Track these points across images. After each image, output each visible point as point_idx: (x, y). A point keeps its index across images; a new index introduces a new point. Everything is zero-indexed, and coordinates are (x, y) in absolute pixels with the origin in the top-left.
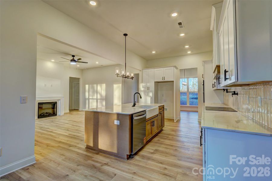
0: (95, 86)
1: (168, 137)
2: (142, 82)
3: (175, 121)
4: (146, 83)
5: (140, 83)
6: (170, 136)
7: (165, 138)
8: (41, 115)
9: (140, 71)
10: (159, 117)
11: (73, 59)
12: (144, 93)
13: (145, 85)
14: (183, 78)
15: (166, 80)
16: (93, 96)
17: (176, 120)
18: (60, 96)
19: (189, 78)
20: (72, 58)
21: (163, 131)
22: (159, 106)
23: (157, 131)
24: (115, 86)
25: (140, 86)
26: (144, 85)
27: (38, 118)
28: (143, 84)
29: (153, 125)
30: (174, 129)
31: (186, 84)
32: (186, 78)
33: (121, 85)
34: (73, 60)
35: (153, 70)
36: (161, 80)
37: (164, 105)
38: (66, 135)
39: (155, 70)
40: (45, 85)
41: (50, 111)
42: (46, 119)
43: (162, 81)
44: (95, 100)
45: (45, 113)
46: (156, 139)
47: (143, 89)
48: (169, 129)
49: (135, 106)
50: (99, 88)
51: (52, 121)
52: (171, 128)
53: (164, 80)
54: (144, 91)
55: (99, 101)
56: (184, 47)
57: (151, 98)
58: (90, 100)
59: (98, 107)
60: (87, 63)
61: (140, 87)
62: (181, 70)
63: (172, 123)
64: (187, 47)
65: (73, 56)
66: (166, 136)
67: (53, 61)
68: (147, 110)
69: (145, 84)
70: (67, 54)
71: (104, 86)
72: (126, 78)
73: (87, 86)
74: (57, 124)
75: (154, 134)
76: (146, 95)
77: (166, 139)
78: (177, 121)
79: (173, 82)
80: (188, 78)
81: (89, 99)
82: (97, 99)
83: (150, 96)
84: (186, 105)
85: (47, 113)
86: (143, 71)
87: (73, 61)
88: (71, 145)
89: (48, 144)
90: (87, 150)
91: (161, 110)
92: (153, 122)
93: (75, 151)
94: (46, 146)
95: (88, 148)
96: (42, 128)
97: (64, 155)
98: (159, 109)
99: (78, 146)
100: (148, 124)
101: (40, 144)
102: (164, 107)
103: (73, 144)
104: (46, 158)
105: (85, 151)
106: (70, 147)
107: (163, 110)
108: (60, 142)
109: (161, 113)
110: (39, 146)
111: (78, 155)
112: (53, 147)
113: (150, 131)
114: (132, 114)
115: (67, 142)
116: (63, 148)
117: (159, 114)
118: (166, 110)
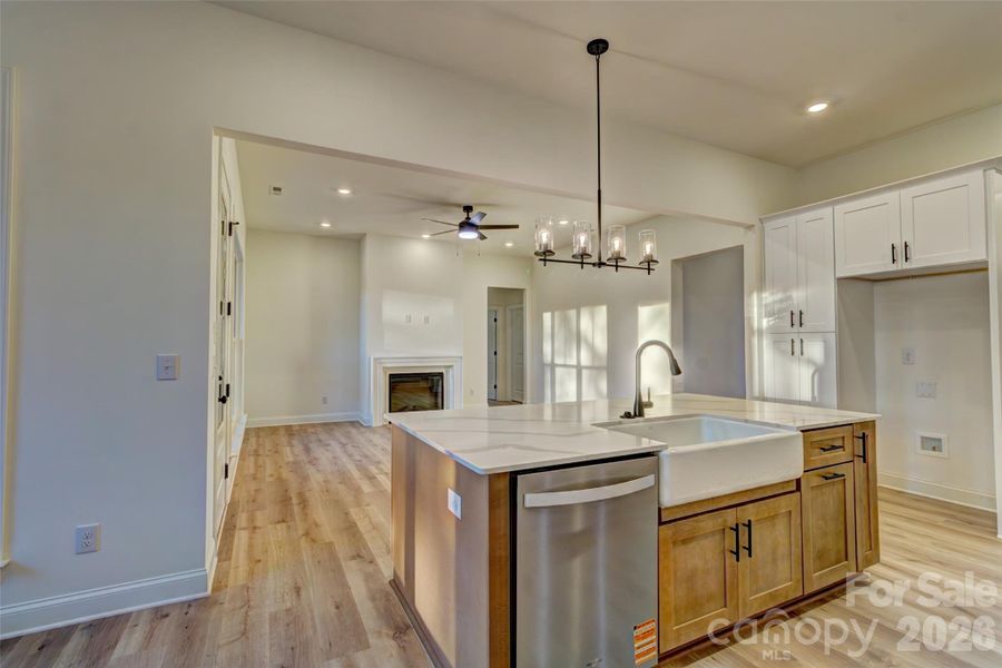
0: (573, 313)
2: (761, 285)
4: (785, 290)
5: (751, 293)
9: (750, 227)
11: (468, 218)
12: (776, 343)
13: (781, 301)
15: (918, 261)
16: (566, 355)
18: (453, 352)
20: (462, 217)
22: (813, 424)
23: (787, 588)
24: (644, 312)
25: (751, 306)
26: (774, 302)
28: (768, 297)
29: (742, 549)
33: (666, 306)
34: (466, 225)
36: (882, 265)
40: (409, 319)
43: (892, 268)
44: (574, 371)
45: (411, 408)
47: (765, 323)
49: (640, 414)
50: (585, 323)
53: (901, 265)
54: (776, 333)
55: (585, 373)
57: (819, 371)
58: (558, 370)
59: (584, 399)
60: (517, 227)
61: (751, 312)
65: (468, 209)
67: (426, 236)
69: (779, 296)
71: (602, 312)
72: (601, 264)
73: (547, 316)
76: (783, 352)
79: (980, 269)
81: (553, 366)
82: (579, 368)
83: (810, 362)
85: (415, 408)
86: (769, 225)
87: (467, 227)
88: (363, 552)
89: (317, 525)
90: (387, 595)
91: (828, 455)
92: (743, 531)
93: (344, 585)
94: (301, 532)
95: (395, 583)
96: (364, 461)
97: (303, 593)
98: (808, 445)
99: (376, 565)
100: (685, 542)
101: (297, 518)
102: (864, 437)
103: (374, 546)
104: (250, 585)
105: (373, 599)
106: (353, 558)
107: (865, 457)
108: (351, 529)
109: (832, 469)
110: (289, 527)
111: (337, 608)
112: (313, 540)
113: (712, 584)
114: (511, 473)
115: (366, 536)
116: (333, 557)
117: (816, 480)
118: (934, 449)
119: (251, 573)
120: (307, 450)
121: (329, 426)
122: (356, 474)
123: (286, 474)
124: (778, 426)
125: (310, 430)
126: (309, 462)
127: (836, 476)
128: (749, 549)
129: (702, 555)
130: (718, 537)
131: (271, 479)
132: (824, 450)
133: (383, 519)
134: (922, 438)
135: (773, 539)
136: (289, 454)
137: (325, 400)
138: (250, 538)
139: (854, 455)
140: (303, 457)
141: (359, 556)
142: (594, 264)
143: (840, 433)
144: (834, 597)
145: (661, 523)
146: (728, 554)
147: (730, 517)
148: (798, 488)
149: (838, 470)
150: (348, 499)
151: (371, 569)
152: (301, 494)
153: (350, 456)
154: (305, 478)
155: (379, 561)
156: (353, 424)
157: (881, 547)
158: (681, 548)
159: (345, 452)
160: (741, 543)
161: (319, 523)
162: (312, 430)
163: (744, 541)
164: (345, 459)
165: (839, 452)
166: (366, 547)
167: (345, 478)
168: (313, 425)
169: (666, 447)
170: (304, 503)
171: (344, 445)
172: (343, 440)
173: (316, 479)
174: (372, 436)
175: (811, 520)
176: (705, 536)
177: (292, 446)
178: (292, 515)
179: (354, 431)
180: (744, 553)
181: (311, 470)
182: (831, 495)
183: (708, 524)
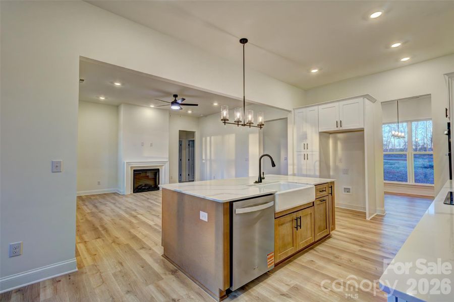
1: (337, 257)
3: (368, 219)
5: (290, 136)
6: (345, 256)
7: (332, 258)
8: (137, 188)
9: (290, 111)
10: (319, 209)
11: (175, 100)
12: (299, 155)
14: (394, 123)
15: (346, 127)
17: (370, 214)
19: (411, 121)
20: (173, 99)
21: (331, 240)
22: (317, 183)
23: (310, 239)
27: (134, 192)
29: (298, 226)
30: (360, 237)
31: (403, 134)
32: (402, 122)
34: (175, 103)
35: (316, 108)
36: (333, 128)
37: (333, 183)
38: (150, 226)
39: (320, 107)
40: (143, 144)
41: (151, 183)
42: (143, 196)
43: (337, 129)
45: (144, 185)
46: (306, 258)
48: (349, 236)
49: (261, 182)
51: (148, 199)
52: (355, 235)
53: (339, 128)
54: (299, 152)
56: (388, 46)
60: (197, 105)
61: (290, 143)
62: (385, 104)
63: (359, 222)
64: (396, 45)
65: (176, 96)
66: (333, 254)
67: (152, 106)
68: (276, 193)
70: (167, 94)
72: (244, 125)
74: (152, 203)
75: (302, 245)
77: (330, 261)
78: (374, 219)
79: (362, 130)
80: (409, 122)
84: (406, 181)
85: (146, 185)
86: (296, 111)
88: (145, 246)
89: (117, 238)
90: (162, 260)
91: (322, 193)
92: (299, 220)
93: (142, 259)
94: (111, 241)
95: (165, 256)
96: (128, 210)
97: (123, 264)
98: (317, 190)
99: (153, 250)
100: (282, 224)
101: (106, 237)
102: (331, 187)
103: (149, 243)
104: (96, 264)
105: (157, 262)
106: (141, 249)
107: (331, 194)
108: (134, 238)
109: (322, 198)
110: (103, 240)
111: (143, 267)
112: (119, 244)
113: (289, 239)
114: (230, 202)
115: (143, 240)
116: (131, 249)
117: (318, 202)
118: (348, 192)
119: (94, 260)
120: (96, 207)
121: (104, 196)
122: (127, 216)
123: (90, 218)
124: (307, 184)
125: (92, 198)
126: (100, 212)
127: (324, 200)
128: (300, 226)
129: (286, 229)
130: (291, 223)
131: (82, 221)
132: (321, 191)
133: (148, 233)
134: (345, 188)
135: (306, 222)
136: (87, 209)
137: (99, 183)
138: (86, 246)
139: (328, 193)
140: (94, 210)
141: (143, 248)
142: (242, 125)
143: (325, 186)
144: (323, 242)
145: (275, 218)
146: (294, 228)
147: (294, 216)
148: (313, 205)
149: (324, 198)
150: (128, 226)
151: (151, 252)
152: (102, 226)
153: (120, 208)
154: (101, 219)
155: (154, 248)
156: (114, 194)
157: (336, 226)
158: (281, 227)
159: (116, 206)
160: (297, 224)
161: (118, 237)
162: (94, 197)
163: (299, 224)
164: (118, 210)
165: (324, 193)
166: (145, 244)
167: (121, 217)
168: (93, 195)
169: (277, 191)
170: (106, 229)
171: (114, 204)
172: (114, 202)
173: (107, 219)
174: (127, 199)
175: (317, 216)
176: (287, 223)
177: (86, 205)
178: (102, 235)
179: (116, 197)
180: (299, 227)
181: (102, 215)
182: (322, 207)
183: (288, 218)
